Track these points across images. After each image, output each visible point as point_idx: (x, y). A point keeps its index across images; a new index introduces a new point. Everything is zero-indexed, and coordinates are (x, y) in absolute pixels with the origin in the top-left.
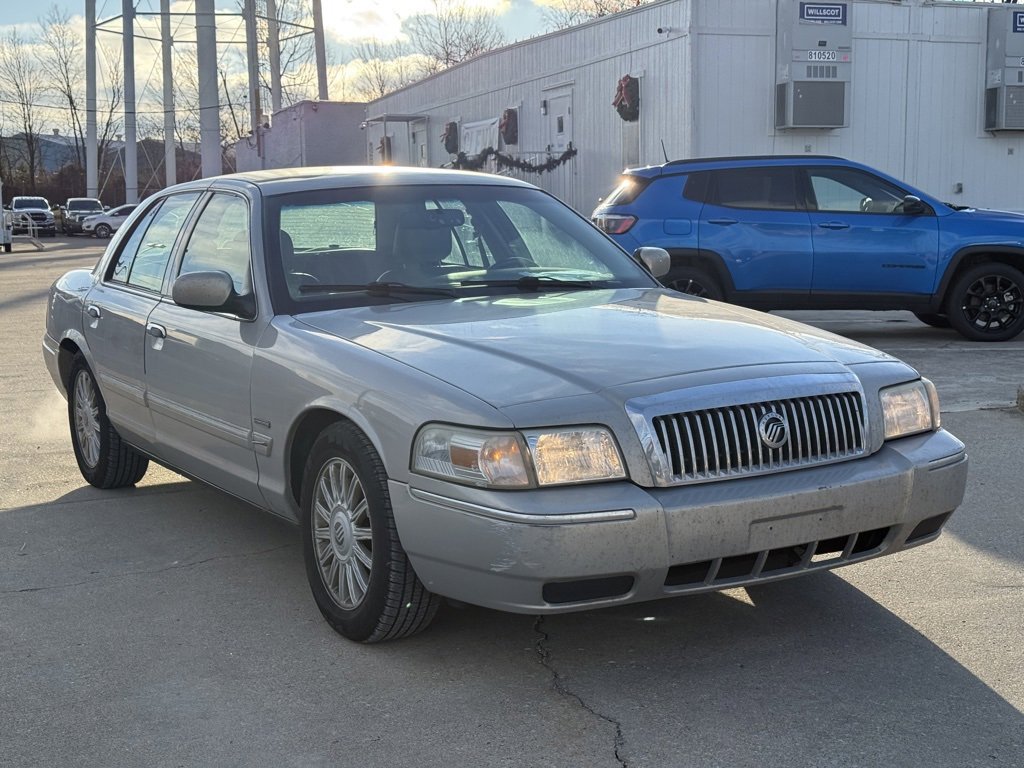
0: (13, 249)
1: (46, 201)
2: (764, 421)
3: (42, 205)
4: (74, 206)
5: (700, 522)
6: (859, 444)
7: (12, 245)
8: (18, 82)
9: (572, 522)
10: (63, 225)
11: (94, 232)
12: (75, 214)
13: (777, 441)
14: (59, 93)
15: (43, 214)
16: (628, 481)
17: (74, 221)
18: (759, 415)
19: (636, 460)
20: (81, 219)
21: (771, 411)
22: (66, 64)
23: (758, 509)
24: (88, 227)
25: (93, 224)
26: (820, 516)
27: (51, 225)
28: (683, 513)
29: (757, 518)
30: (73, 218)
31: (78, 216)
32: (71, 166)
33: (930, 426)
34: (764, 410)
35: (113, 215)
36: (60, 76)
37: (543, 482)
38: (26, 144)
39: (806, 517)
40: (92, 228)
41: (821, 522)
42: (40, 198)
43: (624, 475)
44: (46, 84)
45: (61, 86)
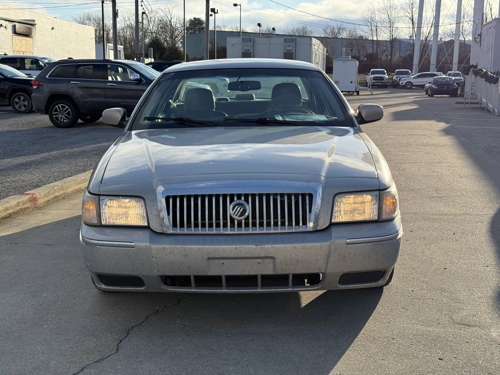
0: (360, 94)
1: (385, 71)
2: (233, 204)
3: (383, 73)
4: (398, 73)
5: (173, 254)
6: (305, 223)
7: (360, 92)
8: (389, 14)
9: (103, 245)
10: (393, 82)
11: (405, 86)
12: (397, 77)
13: (240, 216)
14: (408, 19)
15: (382, 77)
16: (147, 228)
17: (397, 81)
18: (232, 201)
19: (154, 217)
20: (400, 79)
21: (240, 199)
22: (412, 4)
23: (211, 252)
24: (402, 83)
25: (404, 82)
26: (259, 261)
27: (386, 82)
28: (164, 248)
29: (211, 256)
30: (396, 79)
31: (398, 78)
32: (410, 54)
33: (377, 218)
34: (235, 198)
35: (414, 78)
36: (409, 10)
37: (103, 223)
38: (390, 44)
39: (247, 260)
40: (404, 84)
41: (259, 264)
42: (382, 70)
43: (146, 224)
44: (402, 14)
45: (408, 15)
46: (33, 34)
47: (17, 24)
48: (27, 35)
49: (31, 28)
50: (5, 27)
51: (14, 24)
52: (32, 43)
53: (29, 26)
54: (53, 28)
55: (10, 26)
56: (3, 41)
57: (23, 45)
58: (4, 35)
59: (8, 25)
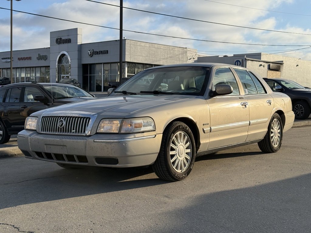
23: (46, 141)
34: (61, 118)
46: (281, 69)
47: (271, 64)
48: (277, 69)
49: (280, 66)
50: (264, 66)
51: (269, 64)
52: (280, 75)
53: (279, 65)
54: (298, 65)
55: (266, 65)
56: (262, 74)
57: (274, 76)
58: (262, 71)
59: (265, 65)
